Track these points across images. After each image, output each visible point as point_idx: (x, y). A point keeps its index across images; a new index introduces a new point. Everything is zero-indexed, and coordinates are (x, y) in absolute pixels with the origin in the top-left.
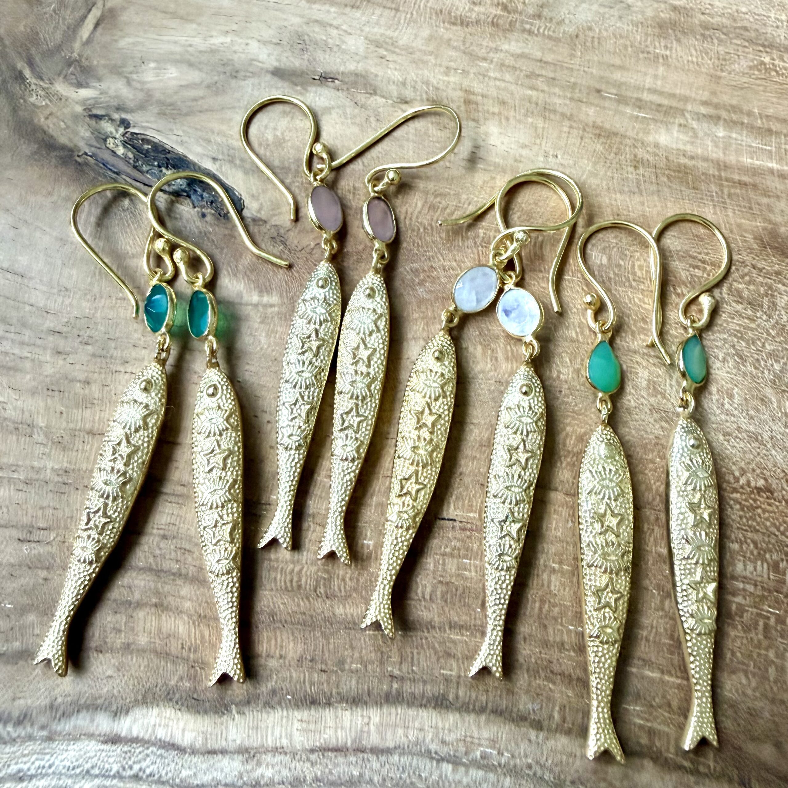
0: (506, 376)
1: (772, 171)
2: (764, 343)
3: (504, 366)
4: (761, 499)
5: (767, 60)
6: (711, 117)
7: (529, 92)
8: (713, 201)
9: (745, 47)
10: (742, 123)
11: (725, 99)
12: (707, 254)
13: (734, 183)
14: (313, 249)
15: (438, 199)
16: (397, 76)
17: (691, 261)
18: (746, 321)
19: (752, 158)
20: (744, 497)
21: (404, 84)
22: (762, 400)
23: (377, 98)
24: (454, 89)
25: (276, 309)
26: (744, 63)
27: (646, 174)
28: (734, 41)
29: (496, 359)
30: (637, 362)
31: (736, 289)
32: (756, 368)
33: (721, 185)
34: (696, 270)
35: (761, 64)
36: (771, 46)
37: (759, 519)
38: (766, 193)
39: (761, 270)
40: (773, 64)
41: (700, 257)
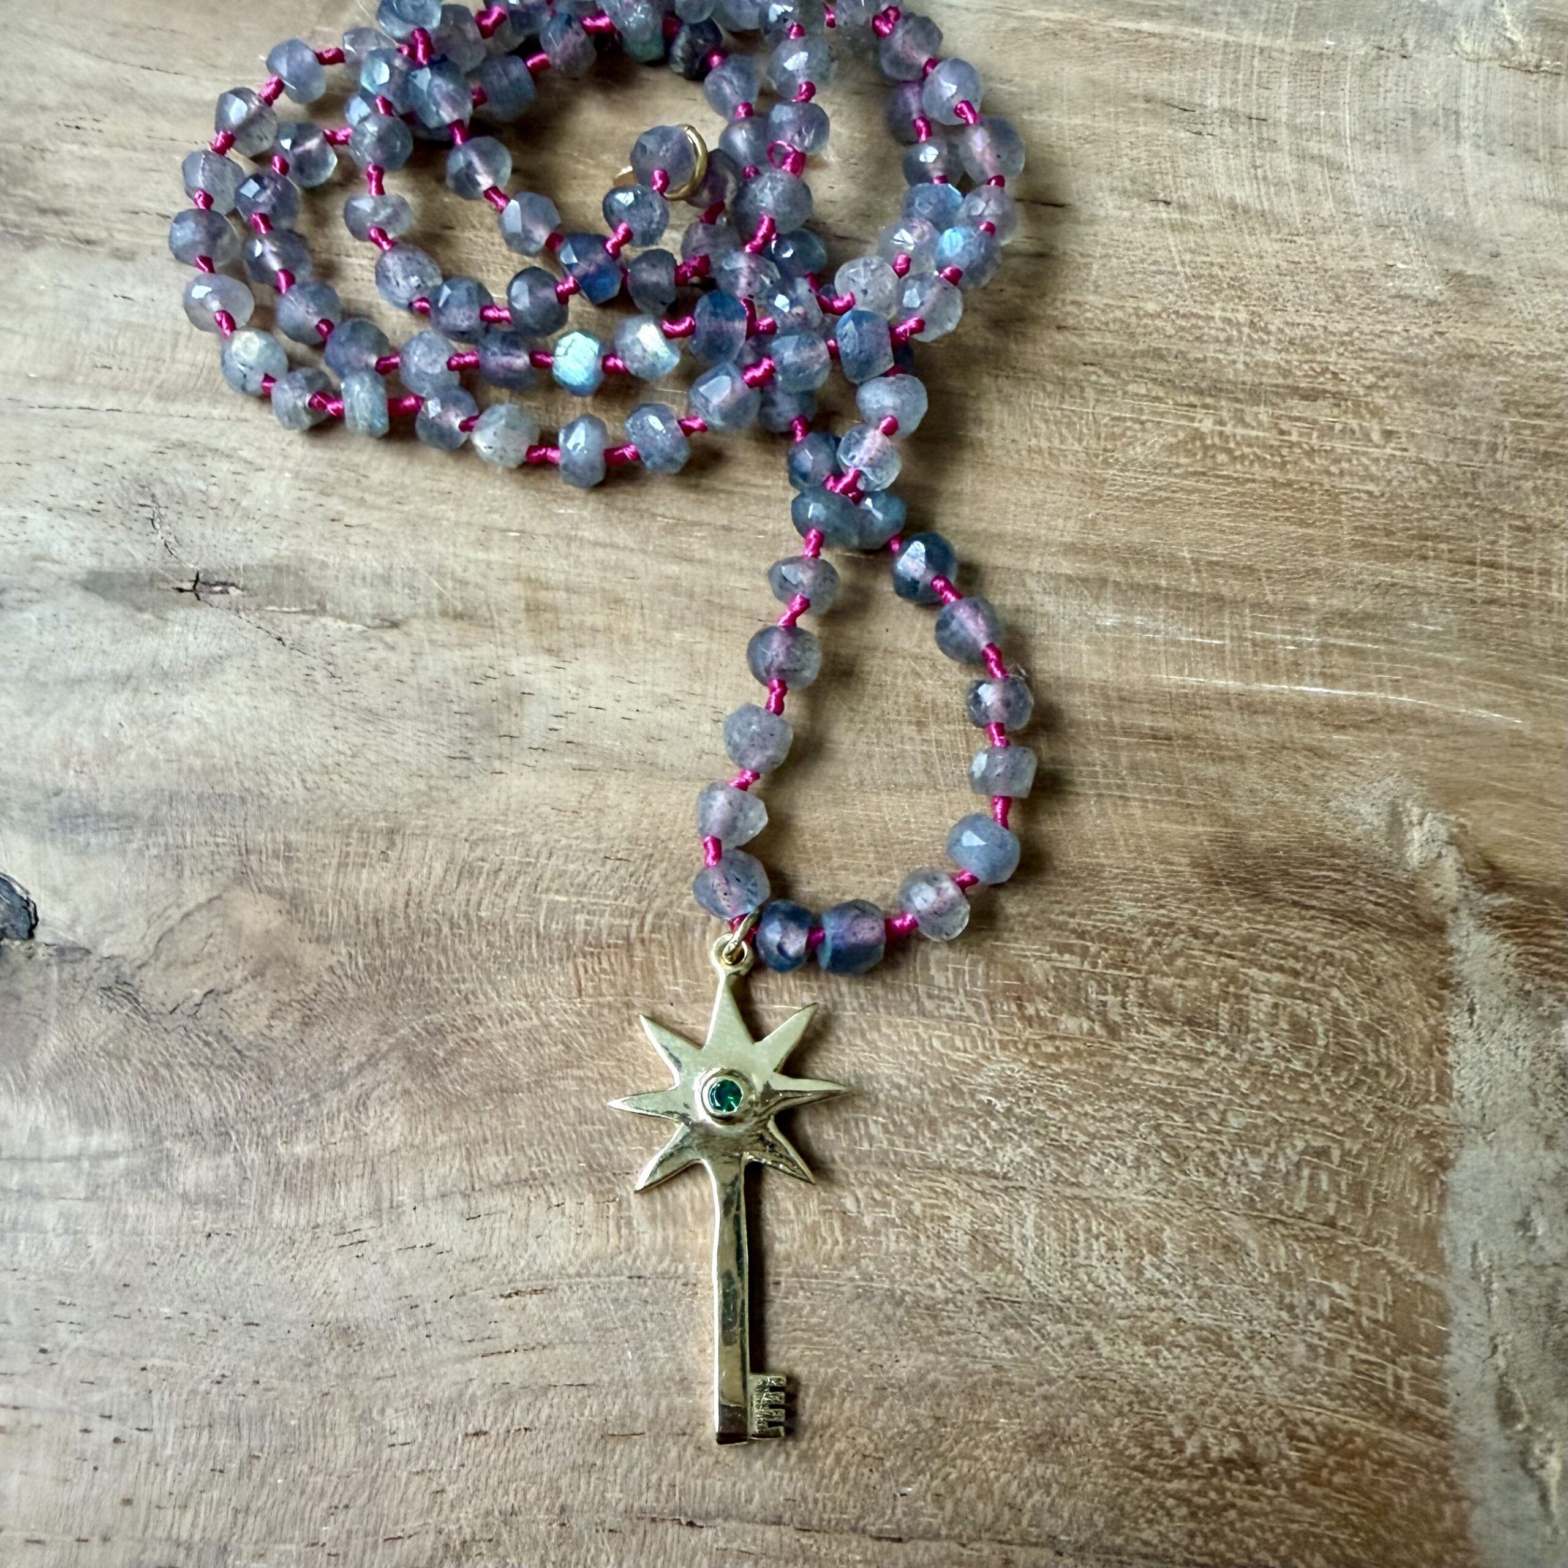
0: (654, 1259)
1: (1224, 698)
2: (1224, 1112)
3: (646, 1238)
4: (1235, 1486)
5: (1207, 425)
6: (1085, 580)
7: (673, 569)
8: (1096, 785)
9: (1157, 399)
10: (1157, 588)
11: (1115, 533)
12: (1089, 914)
13: (1142, 736)
14: (199, 1005)
15: (479, 852)
16: (371, 562)
17: (1052, 935)
18: (1183, 1064)
19: (1180, 672)
20: (1196, 1486)
21: (387, 580)
22: (1226, 1248)
23: (327, 620)
24: (503, 581)
25: (122, 1161)
26: (1156, 440)
27: (945, 738)
28: (1131, 388)
29: (629, 1223)
30: (946, 1192)
31: (1156, 992)
32: (1210, 1174)
33: (1114, 746)
34: (1067, 957)
35: (1193, 440)
36: (1216, 389)
37: (1231, 1536)
38: (1217, 753)
39: (1210, 938)
40: (1221, 433)
41: (1073, 923)
